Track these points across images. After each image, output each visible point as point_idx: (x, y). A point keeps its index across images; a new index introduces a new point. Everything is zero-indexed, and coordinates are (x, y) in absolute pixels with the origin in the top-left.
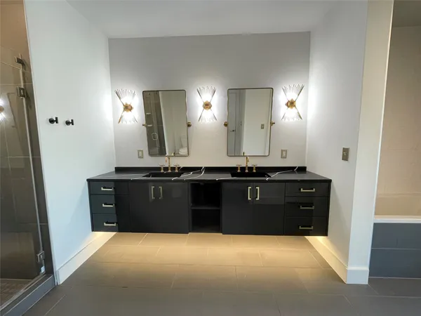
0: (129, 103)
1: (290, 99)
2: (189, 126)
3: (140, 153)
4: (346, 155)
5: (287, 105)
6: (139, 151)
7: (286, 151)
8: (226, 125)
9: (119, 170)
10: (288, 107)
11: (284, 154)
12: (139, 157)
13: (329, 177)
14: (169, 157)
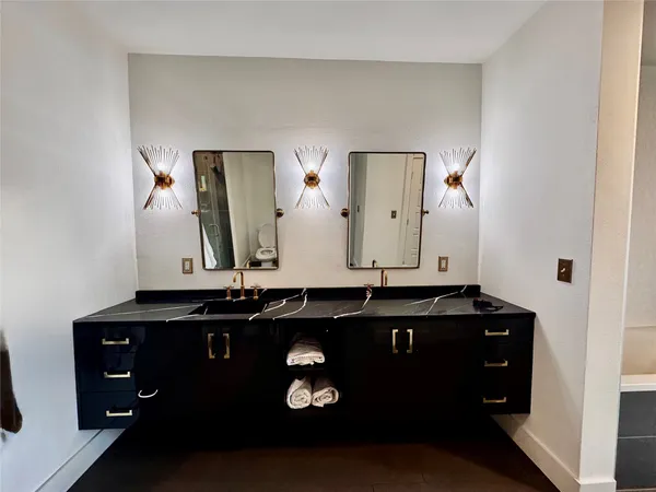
0: (165, 173)
1: (452, 173)
2: (279, 215)
3: (187, 263)
4: (565, 271)
5: (447, 181)
6: (184, 260)
7: (446, 259)
8: (345, 214)
9: (144, 297)
10: (450, 185)
11: (443, 265)
12: (185, 272)
13: (530, 308)
14: (241, 271)
